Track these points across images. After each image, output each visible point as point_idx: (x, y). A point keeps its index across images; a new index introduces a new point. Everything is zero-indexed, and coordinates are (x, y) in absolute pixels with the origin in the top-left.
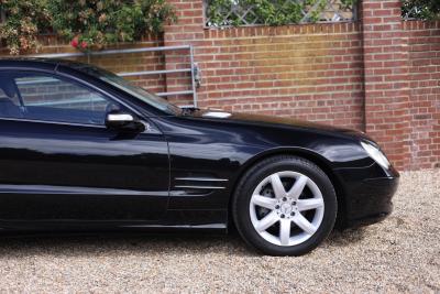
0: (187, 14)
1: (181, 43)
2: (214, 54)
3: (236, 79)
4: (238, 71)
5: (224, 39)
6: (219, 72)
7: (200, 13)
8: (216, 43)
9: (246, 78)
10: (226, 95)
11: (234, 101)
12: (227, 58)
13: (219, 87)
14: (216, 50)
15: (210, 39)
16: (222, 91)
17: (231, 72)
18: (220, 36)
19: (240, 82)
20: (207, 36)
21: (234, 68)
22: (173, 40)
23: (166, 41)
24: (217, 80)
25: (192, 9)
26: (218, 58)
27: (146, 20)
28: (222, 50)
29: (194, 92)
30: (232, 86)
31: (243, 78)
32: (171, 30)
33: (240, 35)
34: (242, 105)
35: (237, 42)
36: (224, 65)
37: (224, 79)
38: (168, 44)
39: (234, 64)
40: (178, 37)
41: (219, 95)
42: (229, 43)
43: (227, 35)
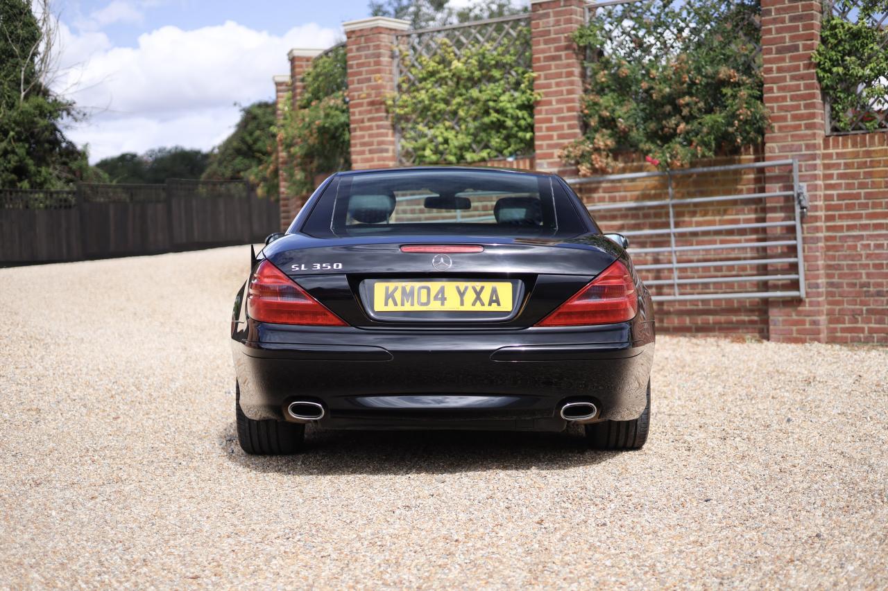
0: (795, 117)
1: (787, 157)
2: (835, 172)
3: (865, 206)
4: (868, 196)
5: (850, 149)
6: (840, 197)
7: (813, 116)
8: (839, 155)
9: (880, 205)
10: (850, 228)
11: (861, 237)
12: (854, 176)
13: (841, 217)
14: (837, 166)
15: (831, 151)
16: (845, 223)
17: (857, 196)
18: (844, 146)
19: (870, 211)
20: (826, 146)
21: (862, 191)
22: (777, 153)
23: (767, 155)
24: (838, 208)
25: (803, 111)
26: (841, 176)
27: (730, 130)
28: (847, 166)
29: (797, 223)
30: (859, 217)
31: (875, 206)
32: (773, 140)
33: (872, 144)
34: (872, 243)
35: (868, 154)
36: (849, 186)
37: (849, 207)
38: (771, 159)
39: (862, 186)
40: (782, 149)
41: (842, 227)
42: (856, 155)
43: (854, 145)
